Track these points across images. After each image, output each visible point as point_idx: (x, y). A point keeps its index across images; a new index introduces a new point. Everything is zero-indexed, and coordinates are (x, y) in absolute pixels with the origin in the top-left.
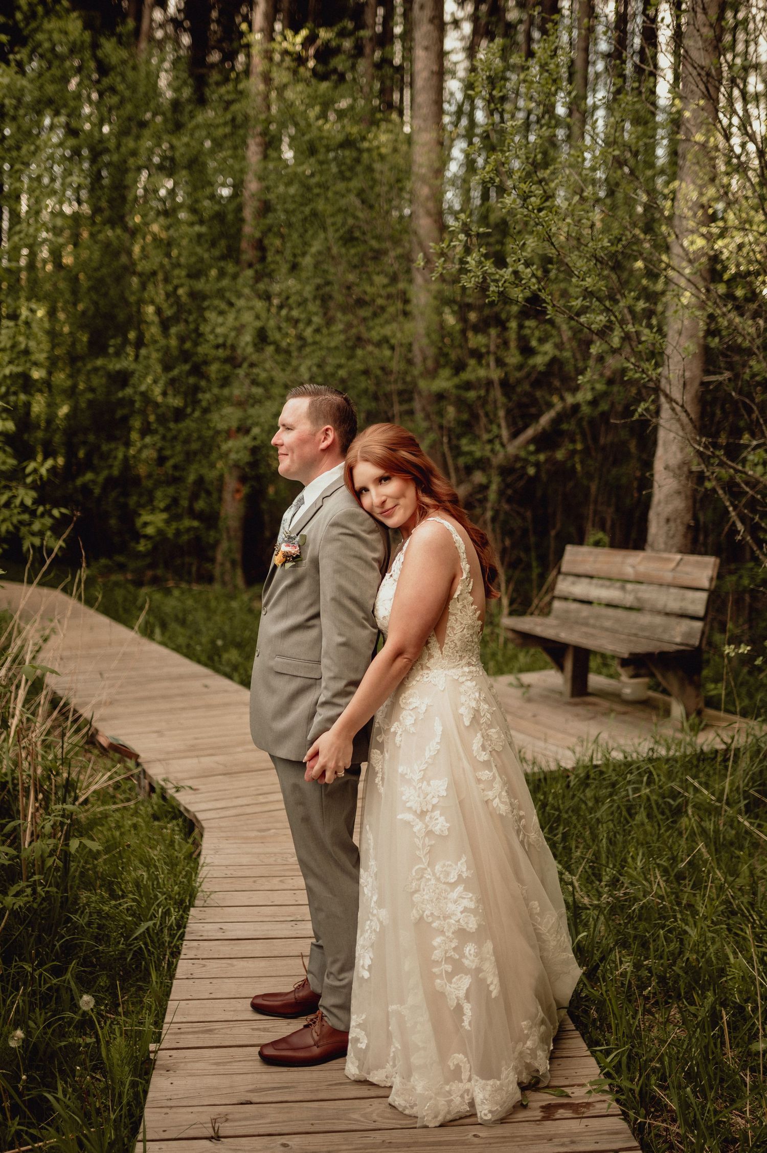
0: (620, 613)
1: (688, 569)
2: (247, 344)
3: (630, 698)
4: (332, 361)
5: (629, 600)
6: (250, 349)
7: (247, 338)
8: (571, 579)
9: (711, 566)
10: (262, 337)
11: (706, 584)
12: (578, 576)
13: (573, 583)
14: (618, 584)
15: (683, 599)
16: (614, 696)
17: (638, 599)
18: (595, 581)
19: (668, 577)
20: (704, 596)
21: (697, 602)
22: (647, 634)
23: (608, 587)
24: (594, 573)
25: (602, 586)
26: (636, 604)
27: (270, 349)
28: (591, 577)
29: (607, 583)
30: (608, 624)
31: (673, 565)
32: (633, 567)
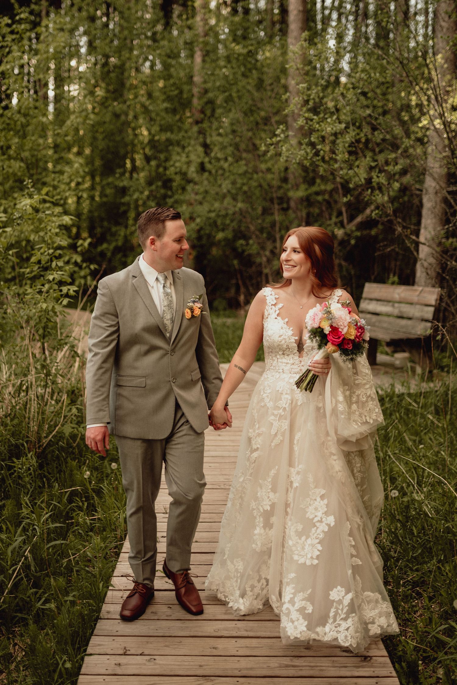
0: (391, 319)
1: (425, 295)
2: (193, 172)
3: (399, 366)
4: (239, 181)
5: (396, 312)
6: (194, 175)
7: (192, 169)
8: (367, 301)
9: (436, 293)
10: (202, 168)
11: (433, 303)
12: (371, 300)
13: (368, 304)
14: (391, 304)
15: (422, 311)
16: (391, 366)
17: (400, 312)
18: (379, 303)
19: (415, 299)
20: (432, 309)
21: (429, 313)
22: (404, 330)
23: (386, 305)
24: (379, 298)
25: (383, 305)
26: (399, 315)
27: (206, 174)
28: (378, 300)
29: (385, 303)
30: (385, 325)
31: (417, 293)
32: (399, 294)
